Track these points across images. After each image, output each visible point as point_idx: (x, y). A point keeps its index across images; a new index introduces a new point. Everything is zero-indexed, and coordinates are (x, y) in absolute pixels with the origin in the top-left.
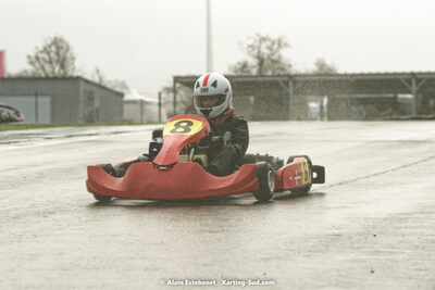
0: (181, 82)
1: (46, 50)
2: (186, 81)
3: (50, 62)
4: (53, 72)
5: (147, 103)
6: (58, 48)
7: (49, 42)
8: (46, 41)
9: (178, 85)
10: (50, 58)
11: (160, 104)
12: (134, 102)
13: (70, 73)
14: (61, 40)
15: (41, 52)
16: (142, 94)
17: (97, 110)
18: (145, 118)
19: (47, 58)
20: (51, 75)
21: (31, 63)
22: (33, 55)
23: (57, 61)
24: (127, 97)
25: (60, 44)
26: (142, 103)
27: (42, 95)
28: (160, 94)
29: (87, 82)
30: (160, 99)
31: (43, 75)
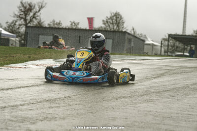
1: (111, 18)
2: (174, 36)
3: (113, 24)
4: (114, 28)
5: (155, 45)
6: (117, 18)
7: (113, 15)
8: (111, 14)
9: (170, 38)
10: (113, 22)
11: (161, 46)
12: (149, 44)
13: (121, 29)
14: (119, 14)
15: (109, 19)
16: (153, 41)
17: (133, 47)
18: (154, 52)
19: (111, 22)
20: (112, 30)
21: (104, 24)
22: (105, 20)
23: (116, 24)
24: (147, 42)
25: (117, 16)
26: (153, 45)
27: (108, 39)
28: (162, 42)
29: (129, 34)
30: (161, 44)
31: (109, 29)
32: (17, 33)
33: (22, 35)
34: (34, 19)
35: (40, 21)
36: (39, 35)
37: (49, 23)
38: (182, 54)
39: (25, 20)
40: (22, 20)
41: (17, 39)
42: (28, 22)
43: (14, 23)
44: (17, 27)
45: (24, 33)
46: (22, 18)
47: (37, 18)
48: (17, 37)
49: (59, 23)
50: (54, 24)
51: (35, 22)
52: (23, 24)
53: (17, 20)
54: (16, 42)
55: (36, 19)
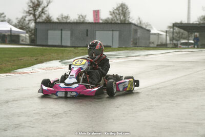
0: (176, 26)
1: (117, 9)
3: (119, 14)
4: (120, 19)
5: (161, 35)
6: (123, 8)
7: (119, 5)
11: (166, 35)
12: (155, 34)
14: (124, 5)
15: (115, 10)
16: (158, 30)
17: (139, 37)
19: (118, 12)
21: (111, 15)
22: (112, 11)
23: (122, 14)
24: (152, 32)
26: (158, 35)
27: (115, 31)
29: (135, 25)
30: (167, 33)
32: (27, 28)
33: (32, 30)
34: (43, 14)
35: (49, 16)
36: (48, 30)
37: (57, 17)
38: (187, 41)
39: (34, 15)
40: (32, 16)
41: (27, 35)
42: (37, 17)
43: (24, 19)
44: (27, 22)
45: (33, 28)
46: (31, 14)
47: (46, 12)
48: (27, 33)
49: (67, 17)
50: (62, 18)
51: (44, 17)
52: (33, 20)
53: (27, 15)
54: (26, 38)
55: (45, 14)
